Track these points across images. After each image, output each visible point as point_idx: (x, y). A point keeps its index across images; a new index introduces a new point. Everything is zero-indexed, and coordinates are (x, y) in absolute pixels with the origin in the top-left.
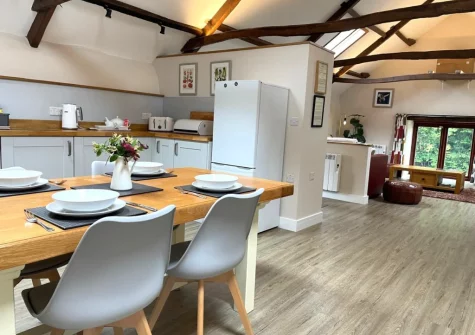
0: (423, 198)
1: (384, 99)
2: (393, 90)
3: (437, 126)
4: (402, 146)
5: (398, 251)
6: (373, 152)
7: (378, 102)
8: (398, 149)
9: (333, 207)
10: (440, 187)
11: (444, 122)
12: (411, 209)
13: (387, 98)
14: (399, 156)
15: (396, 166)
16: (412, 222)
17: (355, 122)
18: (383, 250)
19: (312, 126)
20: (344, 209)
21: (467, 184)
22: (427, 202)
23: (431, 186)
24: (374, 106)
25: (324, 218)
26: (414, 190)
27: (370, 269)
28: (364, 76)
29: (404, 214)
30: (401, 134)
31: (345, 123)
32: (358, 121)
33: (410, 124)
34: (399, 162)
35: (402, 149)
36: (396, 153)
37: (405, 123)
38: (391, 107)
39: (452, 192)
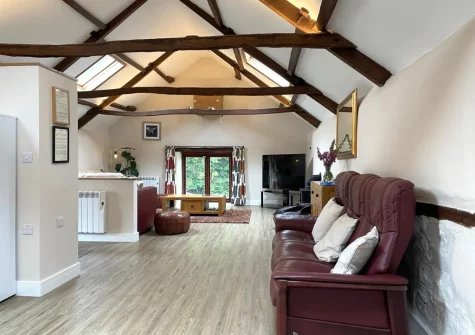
0: (192, 225)
1: (153, 132)
2: (160, 123)
3: (201, 156)
4: (173, 176)
5: (161, 291)
6: (142, 185)
7: (148, 135)
8: (170, 180)
9: (99, 251)
10: (207, 212)
11: (207, 153)
12: (180, 238)
13: (156, 131)
14: (171, 186)
15: (169, 196)
16: (180, 252)
17: (126, 155)
18: (145, 295)
19: (54, 162)
20: (110, 252)
21: (229, 206)
22: (195, 229)
23: (199, 212)
24: (143, 139)
25: (82, 269)
26: (183, 219)
27: (126, 325)
28: (131, 109)
29: (173, 246)
30: (171, 165)
31: (116, 156)
32: (129, 154)
33: (178, 155)
34: (172, 192)
35: (173, 179)
36: (169, 183)
37: (173, 154)
38: (160, 139)
39: (217, 215)
